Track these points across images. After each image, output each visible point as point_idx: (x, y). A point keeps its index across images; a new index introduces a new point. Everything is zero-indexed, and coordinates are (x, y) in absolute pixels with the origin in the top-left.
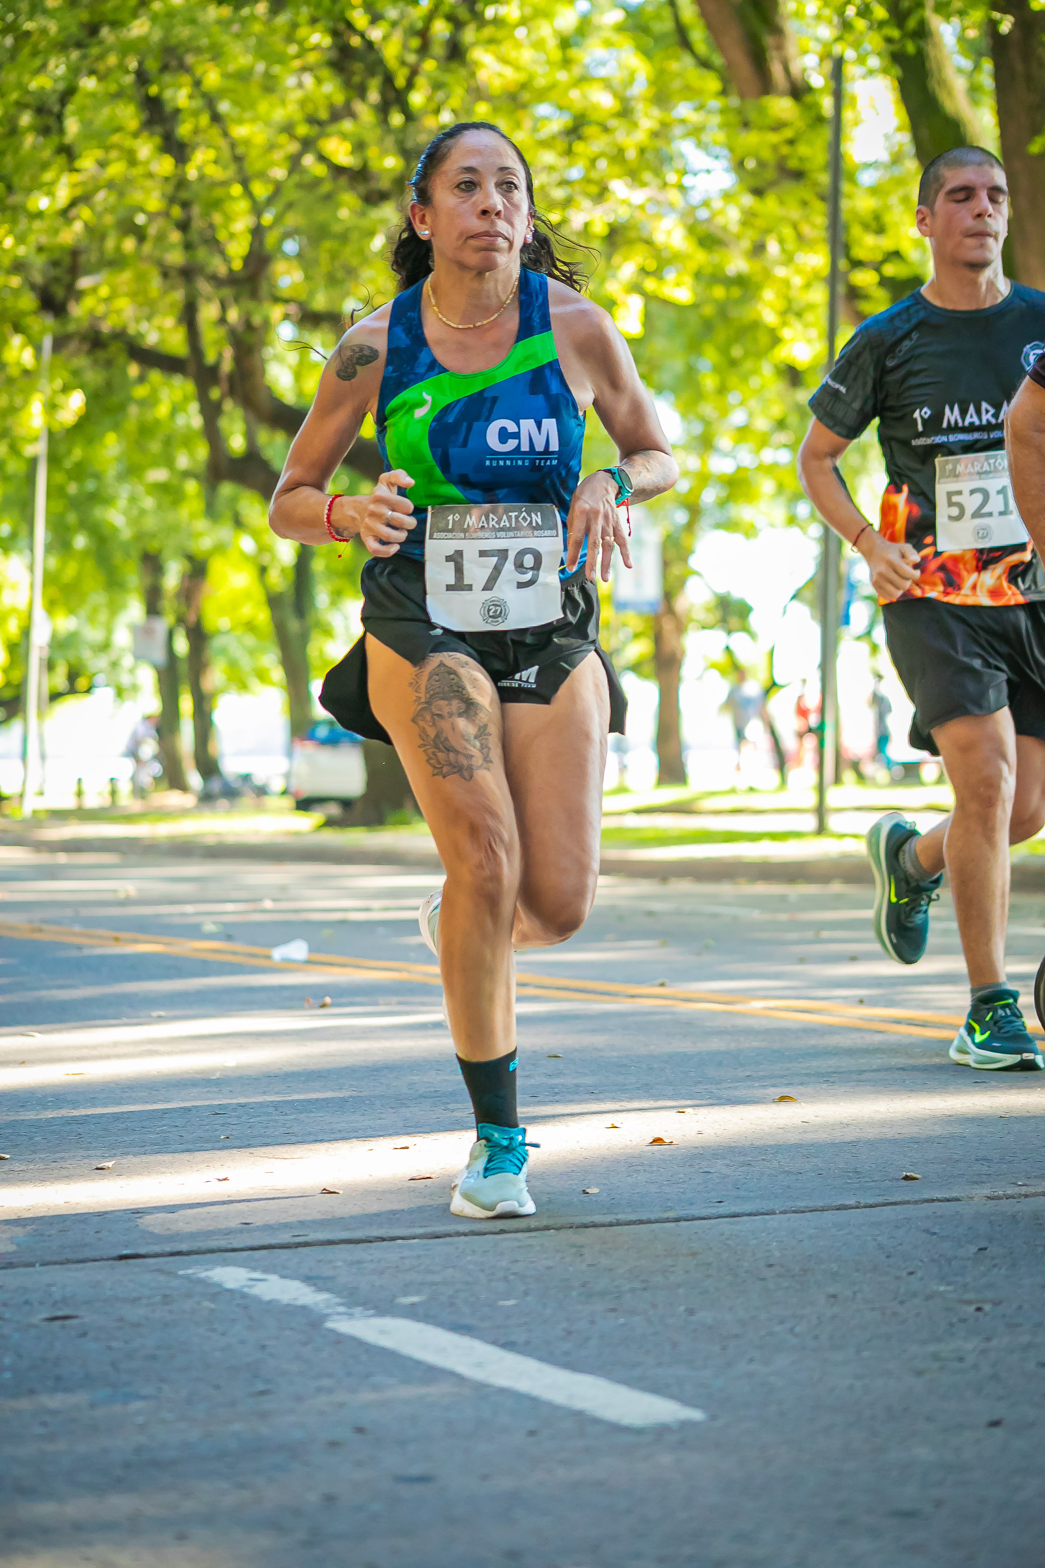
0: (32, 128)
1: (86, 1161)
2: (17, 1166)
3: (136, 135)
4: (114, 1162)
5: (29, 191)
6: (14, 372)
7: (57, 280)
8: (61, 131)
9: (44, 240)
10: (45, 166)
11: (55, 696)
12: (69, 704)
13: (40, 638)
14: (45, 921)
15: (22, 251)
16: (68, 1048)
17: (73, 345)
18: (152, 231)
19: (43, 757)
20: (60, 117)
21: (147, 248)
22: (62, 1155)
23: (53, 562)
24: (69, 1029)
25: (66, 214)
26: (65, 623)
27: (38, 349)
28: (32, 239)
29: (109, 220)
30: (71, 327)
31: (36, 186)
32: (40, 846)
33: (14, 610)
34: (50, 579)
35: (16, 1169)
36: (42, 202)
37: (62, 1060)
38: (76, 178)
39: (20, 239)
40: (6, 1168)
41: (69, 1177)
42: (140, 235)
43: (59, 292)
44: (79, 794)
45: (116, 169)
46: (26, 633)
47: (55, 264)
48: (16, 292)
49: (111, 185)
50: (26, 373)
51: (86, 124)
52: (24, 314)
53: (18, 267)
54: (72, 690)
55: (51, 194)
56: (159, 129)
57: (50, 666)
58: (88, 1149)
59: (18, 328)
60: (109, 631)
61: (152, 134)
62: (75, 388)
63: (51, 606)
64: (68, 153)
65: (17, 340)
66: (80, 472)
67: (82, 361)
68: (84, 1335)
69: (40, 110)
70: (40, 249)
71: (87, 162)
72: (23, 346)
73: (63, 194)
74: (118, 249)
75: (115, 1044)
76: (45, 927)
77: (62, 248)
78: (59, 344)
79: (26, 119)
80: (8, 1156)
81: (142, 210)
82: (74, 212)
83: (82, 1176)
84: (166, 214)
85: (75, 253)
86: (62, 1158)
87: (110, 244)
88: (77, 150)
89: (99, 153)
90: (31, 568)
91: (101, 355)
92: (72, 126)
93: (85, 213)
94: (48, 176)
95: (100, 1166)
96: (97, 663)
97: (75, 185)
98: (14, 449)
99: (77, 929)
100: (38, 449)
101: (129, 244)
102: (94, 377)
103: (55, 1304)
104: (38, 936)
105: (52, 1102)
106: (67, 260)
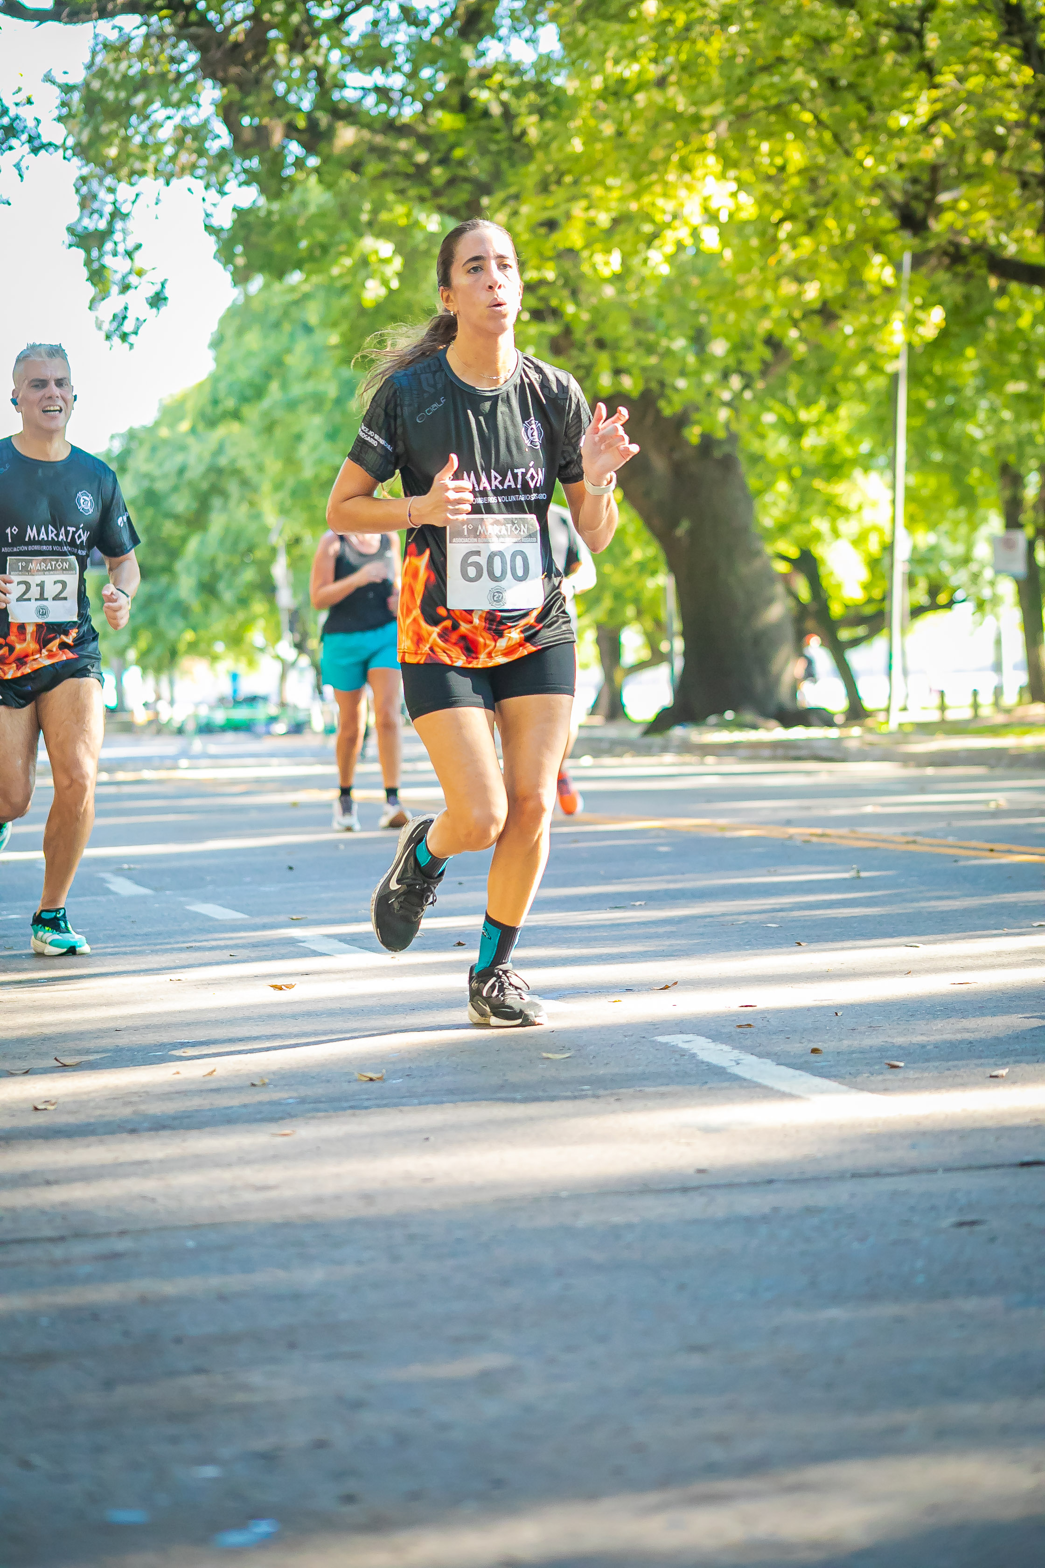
0: (891, 47)
1: (980, 1069)
2: (911, 1074)
3: (995, 46)
4: (1007, 1070)
5: (888, 109)
6: (875, 290)
7: (917, 197)
8: (922, 47)
9: (904, 158)
10: (904, 84)
11: (917, 612)
12: (929, 618)
13: (902, 553)
14: (918, 834)
15: (883, 169)
16: (951, 958)
17: (933, 261)
18: (1012, 141)
19: (905, 672)
20: (920, 35)
21: (1006, 160)
22: (956, 1063)
23: (914, 480)
24: (951, 940)
25: (925, 130)
26: (925, 538)
27: (898, 267)
28: (891, 157)
29: (969, 133)
30: (932, 244)
31: (897, 104)
32: (907, 760)
33: (875, 528)
34: (911, 495)
35: (911, 1077)
36: (902, 120)
37: (947, 970)
38: (935, 93)
39: (881, 159)
40: (901, 1076)
41: (964, 1085)
42: (1000, 147)
43: (919, 208)
44: (943, 708)
45: (975, 83)
46: (889, 548)
47: (915, 181)
48: (876, 212)
49: (970, 98)
50: (887, 289)
51: (947, 38)
52: (885, 232)
53: (879, 186)
54: (934, 606)
55: (912, 112)
56: (1018, 40)
57: (911, 582)
58: (980, 1057)
59: (878, 247)
60: (970, 546)
61: (1012, 45)
62: (934, 305)
63: (912, 521)
64: (928, 68)
65: (878, 259)
66: (941, 387)
67: (942, 276)
68: (992, 1240)
69: (901, 28)
70: (901, 167)
71: (947, 78)
72: (883, 265)
73: (924, 110)
74: (978, 162)
75: (999, 954)
76: (919, 839)
77: (921, 165)
78: (918, 261)
79: (885, 38)
80: (902, 1064)
81: (1001, 121)
82: (933, 129)
83: (976, 1084)
84: (1025, 124)
85: (934, 169)
86: (955, 1066)
87: (970, 158)
88: (936, 65)
89: (958, 68)
90: (893, 487)
91: (960, 269)
92: (932, 41)
93: (945, 128)
94: (908, 94)
95: (994, 1074)
96: (959, 578)
97: (936, 101)
98: (875, 369)
99: (951, 840)
100: (900, 365)
101: (989, 157)
102: (954, 291)
103: (961, 1210)
104: (912, 848)
105: (941, 1011)
106: (925, 177)
